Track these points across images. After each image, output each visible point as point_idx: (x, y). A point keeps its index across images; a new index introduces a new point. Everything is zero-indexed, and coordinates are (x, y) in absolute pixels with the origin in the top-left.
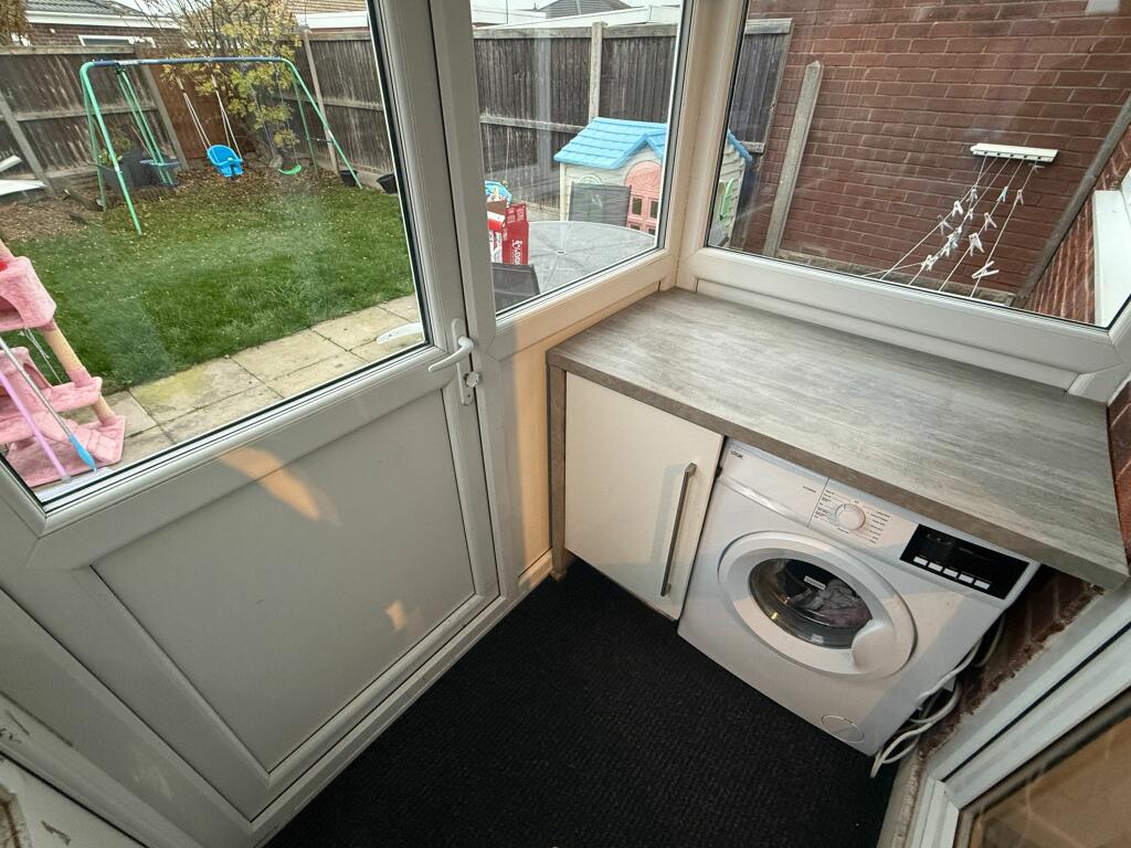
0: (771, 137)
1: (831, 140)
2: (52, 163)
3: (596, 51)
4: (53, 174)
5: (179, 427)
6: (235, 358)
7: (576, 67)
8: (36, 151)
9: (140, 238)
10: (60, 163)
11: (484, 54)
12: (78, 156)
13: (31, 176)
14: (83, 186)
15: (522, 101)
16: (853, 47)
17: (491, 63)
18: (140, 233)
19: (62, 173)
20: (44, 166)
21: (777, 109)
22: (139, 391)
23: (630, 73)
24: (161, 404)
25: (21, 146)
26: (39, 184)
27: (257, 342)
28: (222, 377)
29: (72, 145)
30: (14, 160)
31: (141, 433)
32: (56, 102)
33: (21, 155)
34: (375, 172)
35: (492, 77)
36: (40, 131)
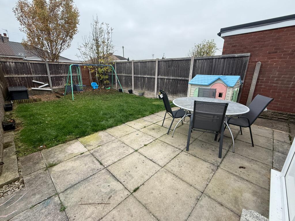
0: (245, 79)
1: (264, 80)
2: (55, 85)
3: (192, 62)
4: (54, 88)
5: (95, 151)
6: (106, 131)
7: (186, 66)
8: (52, 83)
9: (73, 101)
10: (56, 85)
11: (161, 64)
12: (60, 84)
13: (49, 88)
14: (59, 91)
15: (170, 73)
16: (270, 58)
17: (162, 66)
18: (73, 100)
19: (57, 87)
20: (53, 86)
21: (246, 73)
22: (81, 139)
23: (201, 66)
24: (88, 144)
25: (50, 82)
26: (51, 90)
27: (111, 127)
28: (104, 137)
29: (60, 82)
30: (47, 84)
31: (83, 153)
32: (60, 73)
33: (49, 84)
34: (127, 89)
35: (162, 69)
36: (54, 79)
